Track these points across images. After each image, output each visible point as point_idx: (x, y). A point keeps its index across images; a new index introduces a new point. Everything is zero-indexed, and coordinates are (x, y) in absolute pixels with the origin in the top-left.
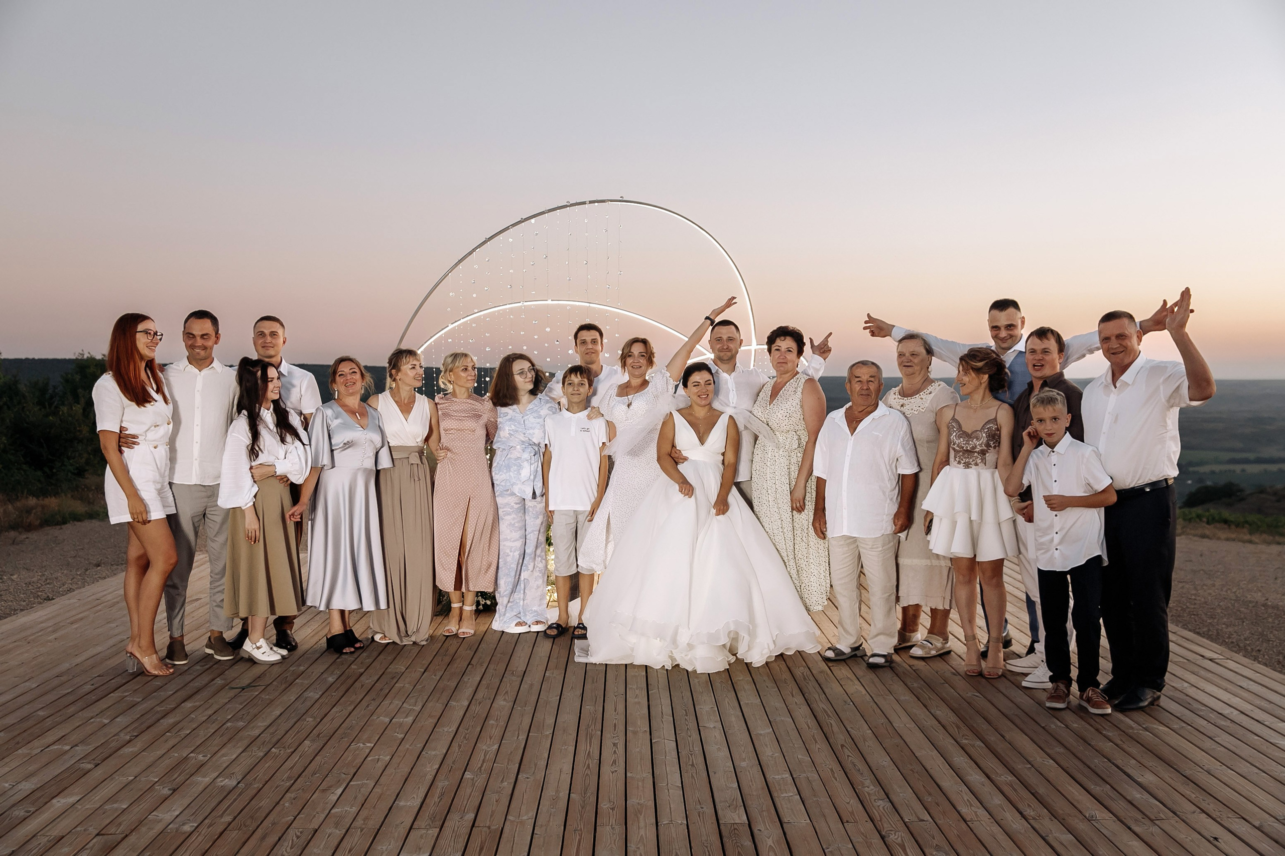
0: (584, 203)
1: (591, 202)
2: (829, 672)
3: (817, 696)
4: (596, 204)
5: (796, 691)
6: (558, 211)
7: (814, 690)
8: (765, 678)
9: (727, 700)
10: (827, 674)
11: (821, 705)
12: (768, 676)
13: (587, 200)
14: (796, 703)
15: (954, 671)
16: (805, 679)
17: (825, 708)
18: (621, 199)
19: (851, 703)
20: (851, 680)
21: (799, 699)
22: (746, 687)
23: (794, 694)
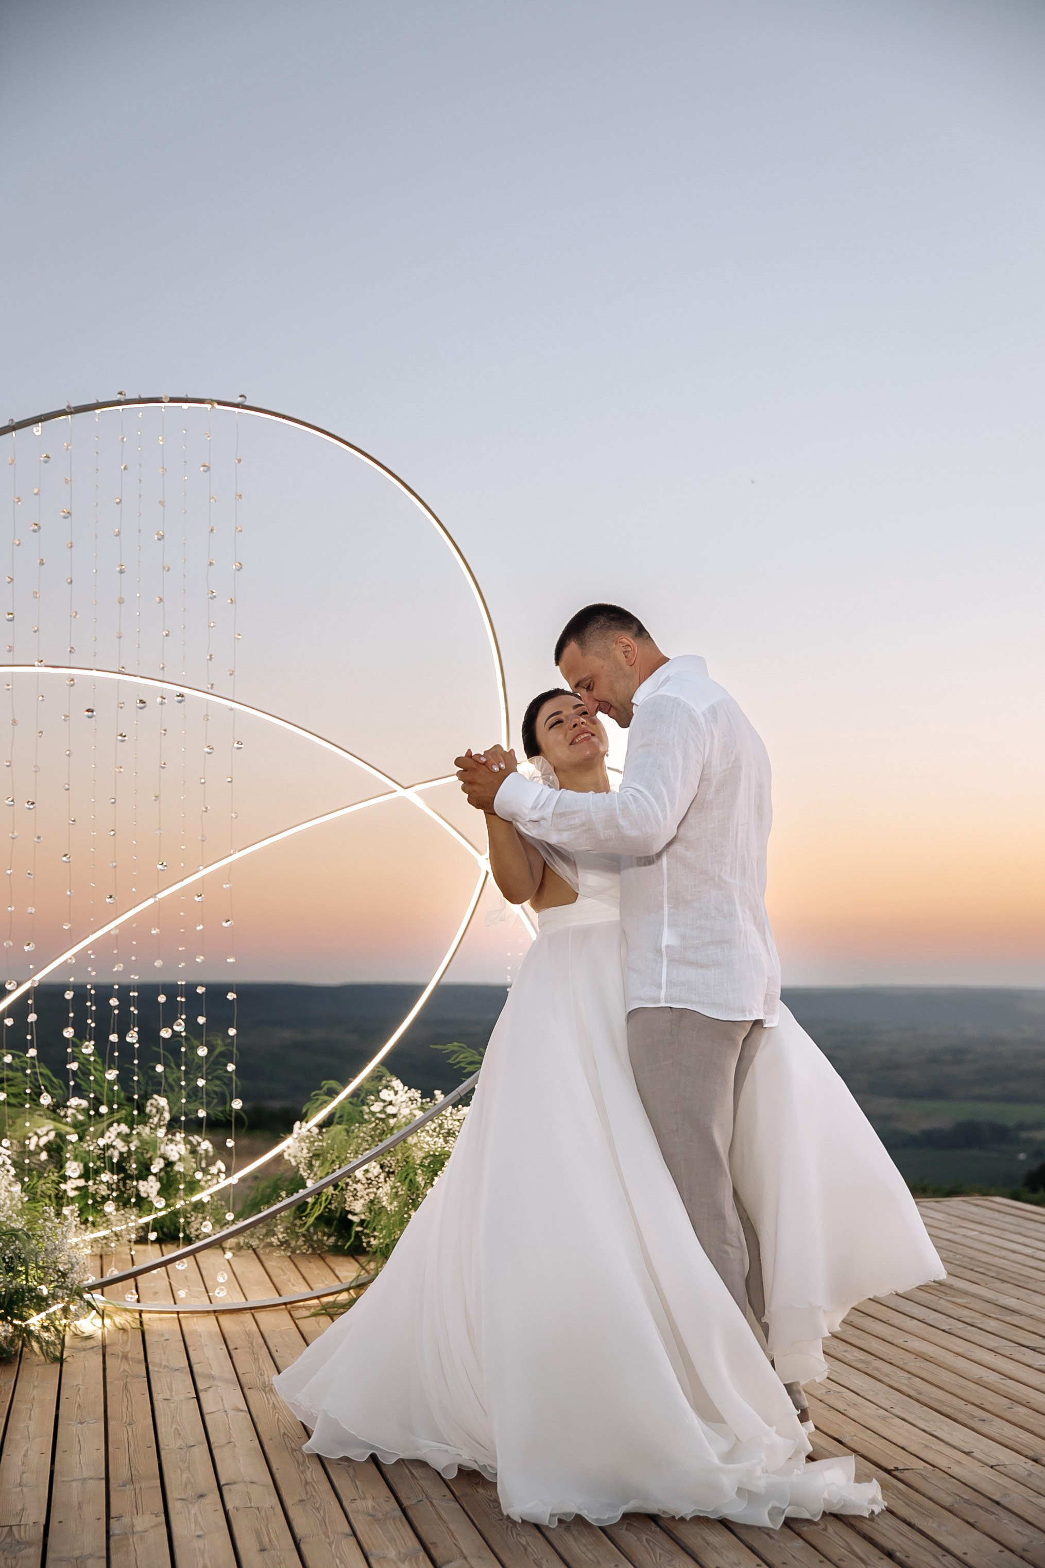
0: (157, 400)
1: (172, 400)
6: (97, 411)
18: (240, 400)
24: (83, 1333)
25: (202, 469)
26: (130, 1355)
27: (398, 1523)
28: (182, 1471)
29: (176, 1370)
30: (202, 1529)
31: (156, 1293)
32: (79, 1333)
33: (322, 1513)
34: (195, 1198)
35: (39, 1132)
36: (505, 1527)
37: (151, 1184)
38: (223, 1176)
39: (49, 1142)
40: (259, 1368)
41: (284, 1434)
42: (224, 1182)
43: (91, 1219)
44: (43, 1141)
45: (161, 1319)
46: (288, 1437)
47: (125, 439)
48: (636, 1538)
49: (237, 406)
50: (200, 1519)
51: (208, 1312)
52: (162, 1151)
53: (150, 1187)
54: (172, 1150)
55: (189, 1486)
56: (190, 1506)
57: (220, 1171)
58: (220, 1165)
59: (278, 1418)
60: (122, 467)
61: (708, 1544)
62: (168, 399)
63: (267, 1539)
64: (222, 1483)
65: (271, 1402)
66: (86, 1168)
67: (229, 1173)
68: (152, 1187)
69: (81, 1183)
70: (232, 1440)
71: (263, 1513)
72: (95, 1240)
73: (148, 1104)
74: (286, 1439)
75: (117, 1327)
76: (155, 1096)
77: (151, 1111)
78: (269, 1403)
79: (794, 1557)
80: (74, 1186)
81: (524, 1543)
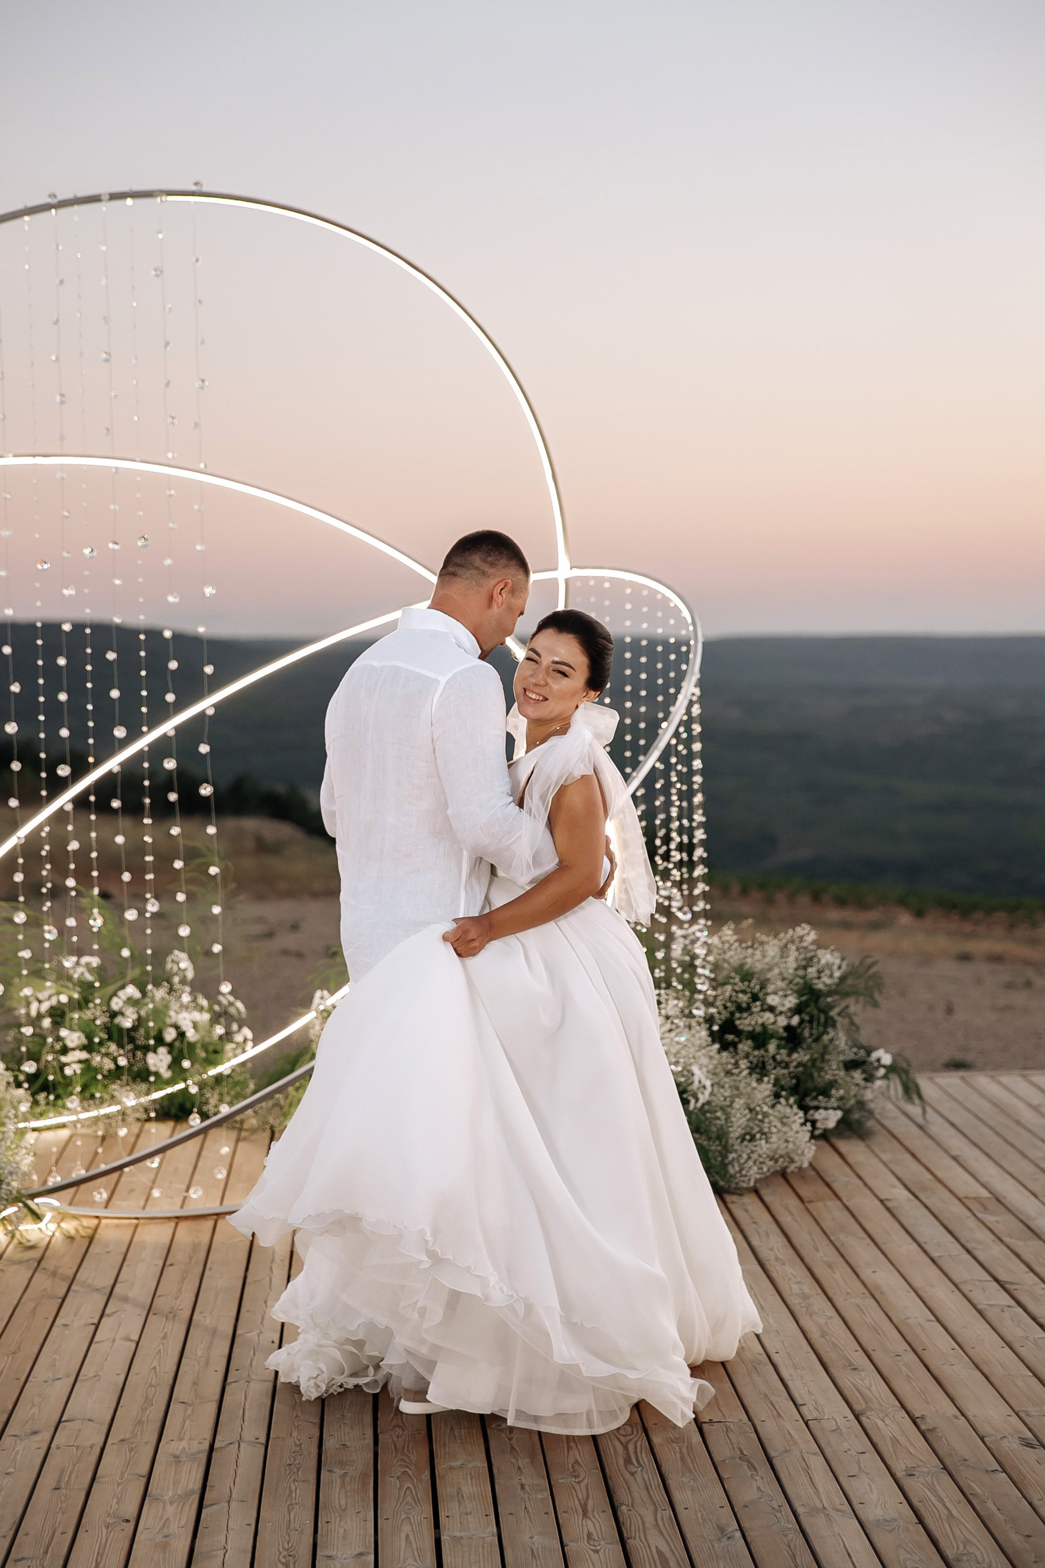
0: (95, 199)
1: (114, 197)
2: (697, 1438)
3: (649, 1519)
4: (129, 201)
5: (598, 1498)
6: (26, 218)
7: (646, 1498)
8: (524, 1462)
9: (406, 1528)
10: (690, 1448)
11: (657, 1541)
12: (532, 1457)
13: (104, 189)
14: (589, 1535)
15: (1029, 1435)
16: (628, 1461)
17: (664, 1548)
18: (194, 188)
19: (738, 1534)
20: (752, 1466)
21: (601, 1523)
22: (469, 1488)
23: (590, 1508)
24: (29, 1241)
25: (153, 273)
26: (60, 1271)
27: (195, 1465)
28: (33, 1405)
29: (97, 1290)
30: (15, 1469)
31: (132, 1191)
32: (24, 1241)
33: (132, 1453)
34: (213, 1072)
35: (41, 996)
36: (288, 1472)
37: (161, 1057)
38: (250, 1044)
39: (52, 1008)
40: (180, 1290)
41: (154, 1368)
42: (252, 1051)
43: (98, 1095)
44: (45, 1007)
45: (117, 1226)
46: (156, 1372)
47: (60, 248)
48: (398, 1486)
49: (193, 194)
50: (19, 1456)
51: (169, 1218)
52: (173, 1020)
53: (159, 1061)
54: (185, 1019)
55: (30, 1422)
56: (19, 1442)
57: (245, 1040)
58: (247, 1032)
59: (160, 1350)
60: (58, 281)
61: (458, 1494)
62: (108, 197)
63: (67, 1478)
64: (63, 1419)
65: (165, 1331)
66: (89, 1037)
67: (256, 1041)
68: (161, 1060)
69: (84, 1055)
70: (100, 1373)
71: (79, 1452)
72: (96, 1120)
73: (169, 959)
74: (152, 1373)
75: (65, 1235)
76: (176, 952)
77: (171, 968)
78: (164, 1328)
79: (526, 1508)
80: (76, 1059)
81: (293, 1487)
